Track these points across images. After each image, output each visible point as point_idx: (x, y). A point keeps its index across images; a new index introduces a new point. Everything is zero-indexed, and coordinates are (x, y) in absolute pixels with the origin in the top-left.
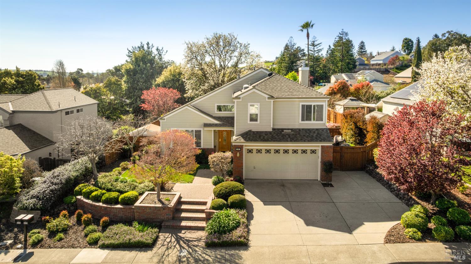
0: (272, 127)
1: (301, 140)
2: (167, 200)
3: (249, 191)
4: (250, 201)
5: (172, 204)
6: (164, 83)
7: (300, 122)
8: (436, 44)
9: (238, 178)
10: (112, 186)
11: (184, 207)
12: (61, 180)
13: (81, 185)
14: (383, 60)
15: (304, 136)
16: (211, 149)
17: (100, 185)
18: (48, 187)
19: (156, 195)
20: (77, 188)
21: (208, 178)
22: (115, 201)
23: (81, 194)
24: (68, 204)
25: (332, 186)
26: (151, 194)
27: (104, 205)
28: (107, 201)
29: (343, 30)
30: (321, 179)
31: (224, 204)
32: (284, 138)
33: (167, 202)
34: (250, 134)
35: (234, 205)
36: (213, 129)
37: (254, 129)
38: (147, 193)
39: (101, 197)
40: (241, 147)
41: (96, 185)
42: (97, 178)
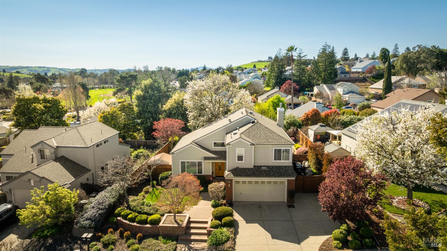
0: (253, 165)
1: (273, 175)
2: (180, 221)
3: (237, 212)
4: (237, 220)
5: (184, 224)
6: (170, 110)
7: (273, 161)
8: (407, 56)
9: (229, 202)
10: (140, 209)
11: (192, 225)
12: (105, 206)
13: (119, 209)
14: (362, 68)
15: (276, 172)
16: (210, 175)
17: (131, 208)
18: (97, 212)
19: (173, 217)
20: (116, 211)
21: (208, 200)
22: (145, 222)
23: (120, 216)
24: (112, 223)
25: (294, 207)
26: (169, 215)
27: (138, 225)
28: (140, 222)
29: (326, 43)
30: (287, 201)
31: (219, 224)
32: (261, 174)
33: (180, 223)
34: (237, 171)
35: (225, 225)
36: (211, 161)
37: (241, 166)
38: (166, 215)
39: (135, 219)
40: (231, 180)
41: (129, 207)
42: (129, 202)
